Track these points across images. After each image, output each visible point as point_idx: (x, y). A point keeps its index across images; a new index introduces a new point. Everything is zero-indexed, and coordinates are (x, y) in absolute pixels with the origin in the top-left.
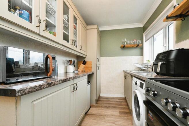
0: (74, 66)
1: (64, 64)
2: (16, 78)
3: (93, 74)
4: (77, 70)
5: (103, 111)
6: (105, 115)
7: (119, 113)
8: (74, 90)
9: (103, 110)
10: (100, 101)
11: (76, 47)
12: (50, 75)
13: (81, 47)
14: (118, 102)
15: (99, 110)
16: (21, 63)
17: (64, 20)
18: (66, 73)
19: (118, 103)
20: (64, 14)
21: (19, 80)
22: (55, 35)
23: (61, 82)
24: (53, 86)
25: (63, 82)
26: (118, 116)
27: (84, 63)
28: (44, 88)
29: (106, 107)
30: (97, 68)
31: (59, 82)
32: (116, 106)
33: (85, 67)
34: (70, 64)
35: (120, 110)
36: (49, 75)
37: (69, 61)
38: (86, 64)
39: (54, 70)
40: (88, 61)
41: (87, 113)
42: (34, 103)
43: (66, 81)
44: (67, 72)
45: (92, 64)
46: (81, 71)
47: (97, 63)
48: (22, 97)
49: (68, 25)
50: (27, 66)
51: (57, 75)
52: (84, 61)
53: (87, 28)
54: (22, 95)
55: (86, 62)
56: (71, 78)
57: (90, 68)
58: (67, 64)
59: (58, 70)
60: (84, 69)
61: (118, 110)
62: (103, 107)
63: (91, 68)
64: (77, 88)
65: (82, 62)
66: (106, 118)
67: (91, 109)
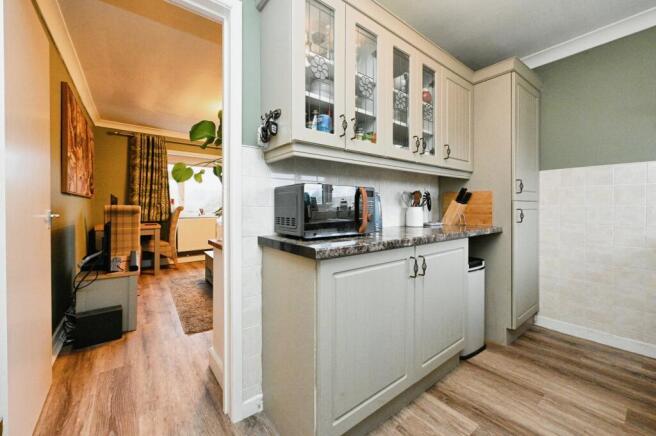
0: (429, 208)
1: (400, 203)
2: (314, 232)
3: (496, 235)
4: (439, 221)
5: (538, 377)
6: (542, 395)
7: (624, 417)
8: (416, 272)
9: (536, 372)
10: (532, 339)
11: (432, 152)
12: (363, 231)
13: (449, 150)
14: (635, 374)
15: (518, 366)
16: (319, 202)
17: (395, 94)
18: (406, 226)
19: (635, 378)
20: (396, 75)
21: (317, 236)
22: (374, 141)
23: (381, 247)
24: (365, 253)
25: (386, 249)
26: (615, 425)
27: (464, 197)
28: (349, 255)
29: (556, 370)
30: (517, 214)
31: (377, 248)
32: (616, 384)
33: (466, 213)
34: (417, 204)
35: (637, 410)
36: (361, 229)
37: (414, 193)
38: (471, 201)
39: (371, 220)
40: (479, 190)
41: (470, 360)
42: (337, 276)
43: (394, 248)
44: (408, 224)
45: (495, 200)
46: (450, 224)
47: (515, 197)
48: (322, 262)
49: (407, 102)
50: (328, 206)
51: (381, 232)
52: (464, 190)
53: (474, 80)
54: (322, 259)
55: (470, 195)
56: (408, 241)
57: (485, 213)
58: (407, 204)
59: (381, 220)
60: (462, 216)
61: (624, 406)
62: (539, 366)
63: (491, 213)
64: (424, 270)
65: (456, 195)
66: (542, 402)
67: (485, 351)
